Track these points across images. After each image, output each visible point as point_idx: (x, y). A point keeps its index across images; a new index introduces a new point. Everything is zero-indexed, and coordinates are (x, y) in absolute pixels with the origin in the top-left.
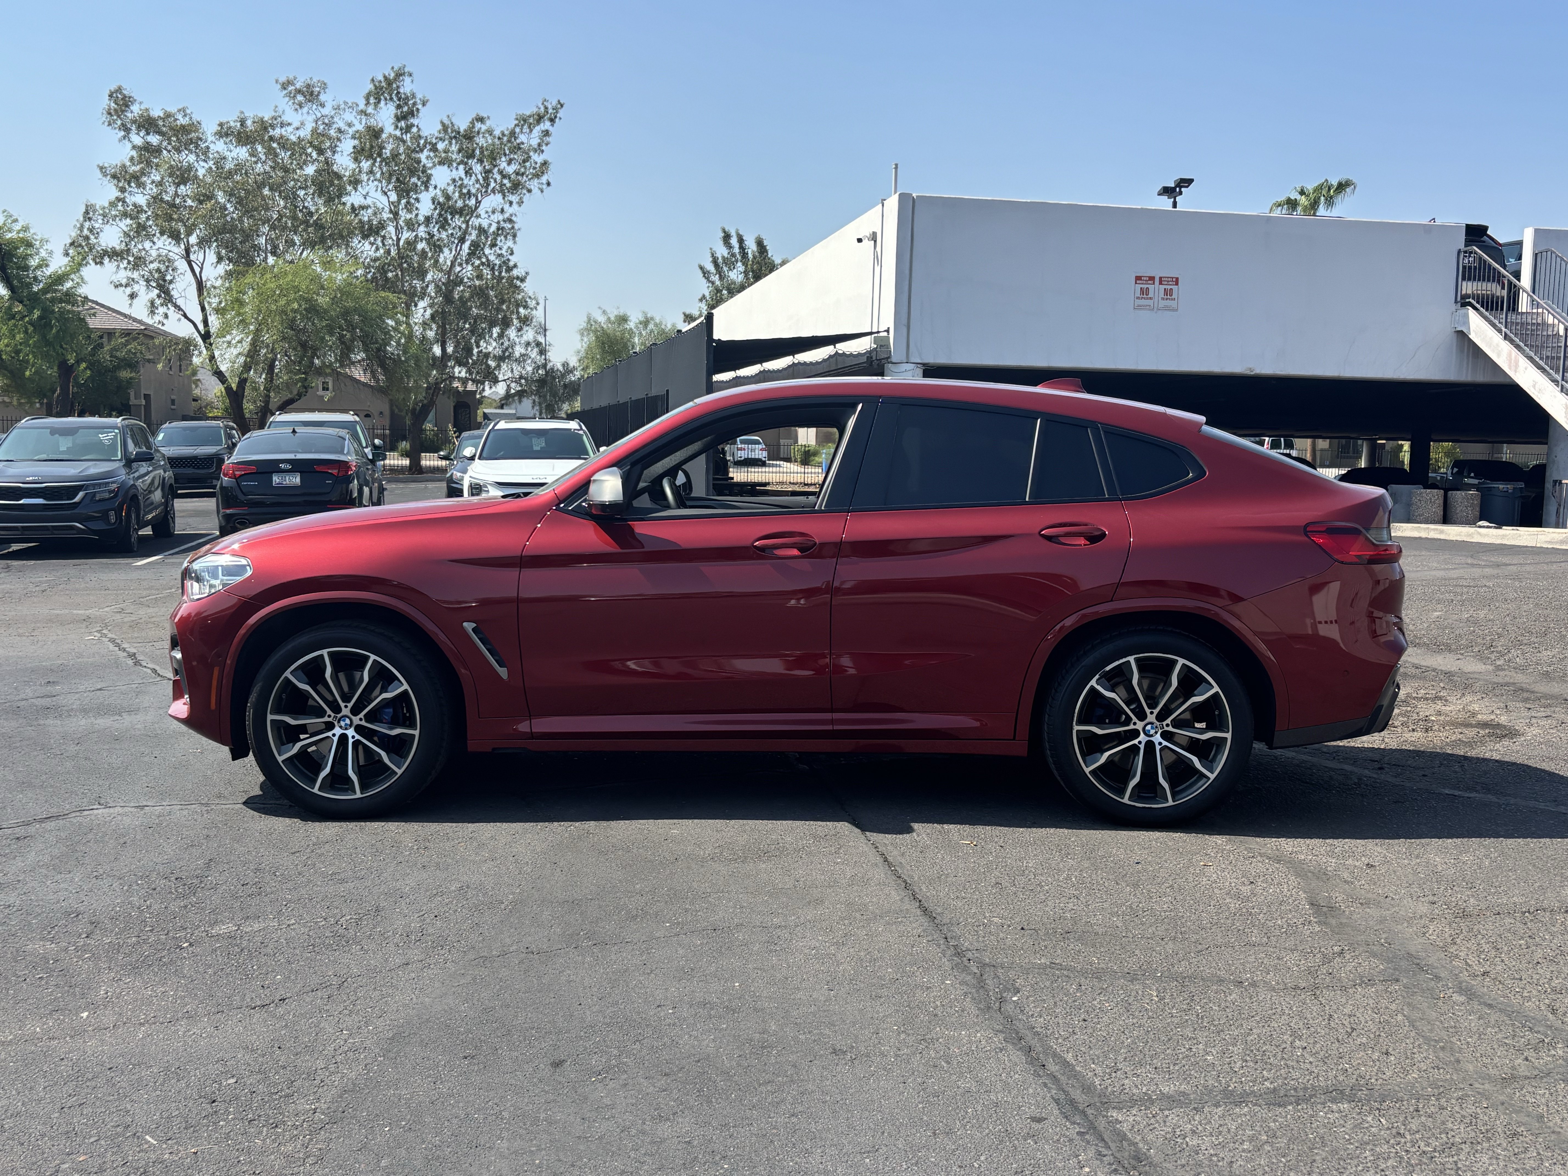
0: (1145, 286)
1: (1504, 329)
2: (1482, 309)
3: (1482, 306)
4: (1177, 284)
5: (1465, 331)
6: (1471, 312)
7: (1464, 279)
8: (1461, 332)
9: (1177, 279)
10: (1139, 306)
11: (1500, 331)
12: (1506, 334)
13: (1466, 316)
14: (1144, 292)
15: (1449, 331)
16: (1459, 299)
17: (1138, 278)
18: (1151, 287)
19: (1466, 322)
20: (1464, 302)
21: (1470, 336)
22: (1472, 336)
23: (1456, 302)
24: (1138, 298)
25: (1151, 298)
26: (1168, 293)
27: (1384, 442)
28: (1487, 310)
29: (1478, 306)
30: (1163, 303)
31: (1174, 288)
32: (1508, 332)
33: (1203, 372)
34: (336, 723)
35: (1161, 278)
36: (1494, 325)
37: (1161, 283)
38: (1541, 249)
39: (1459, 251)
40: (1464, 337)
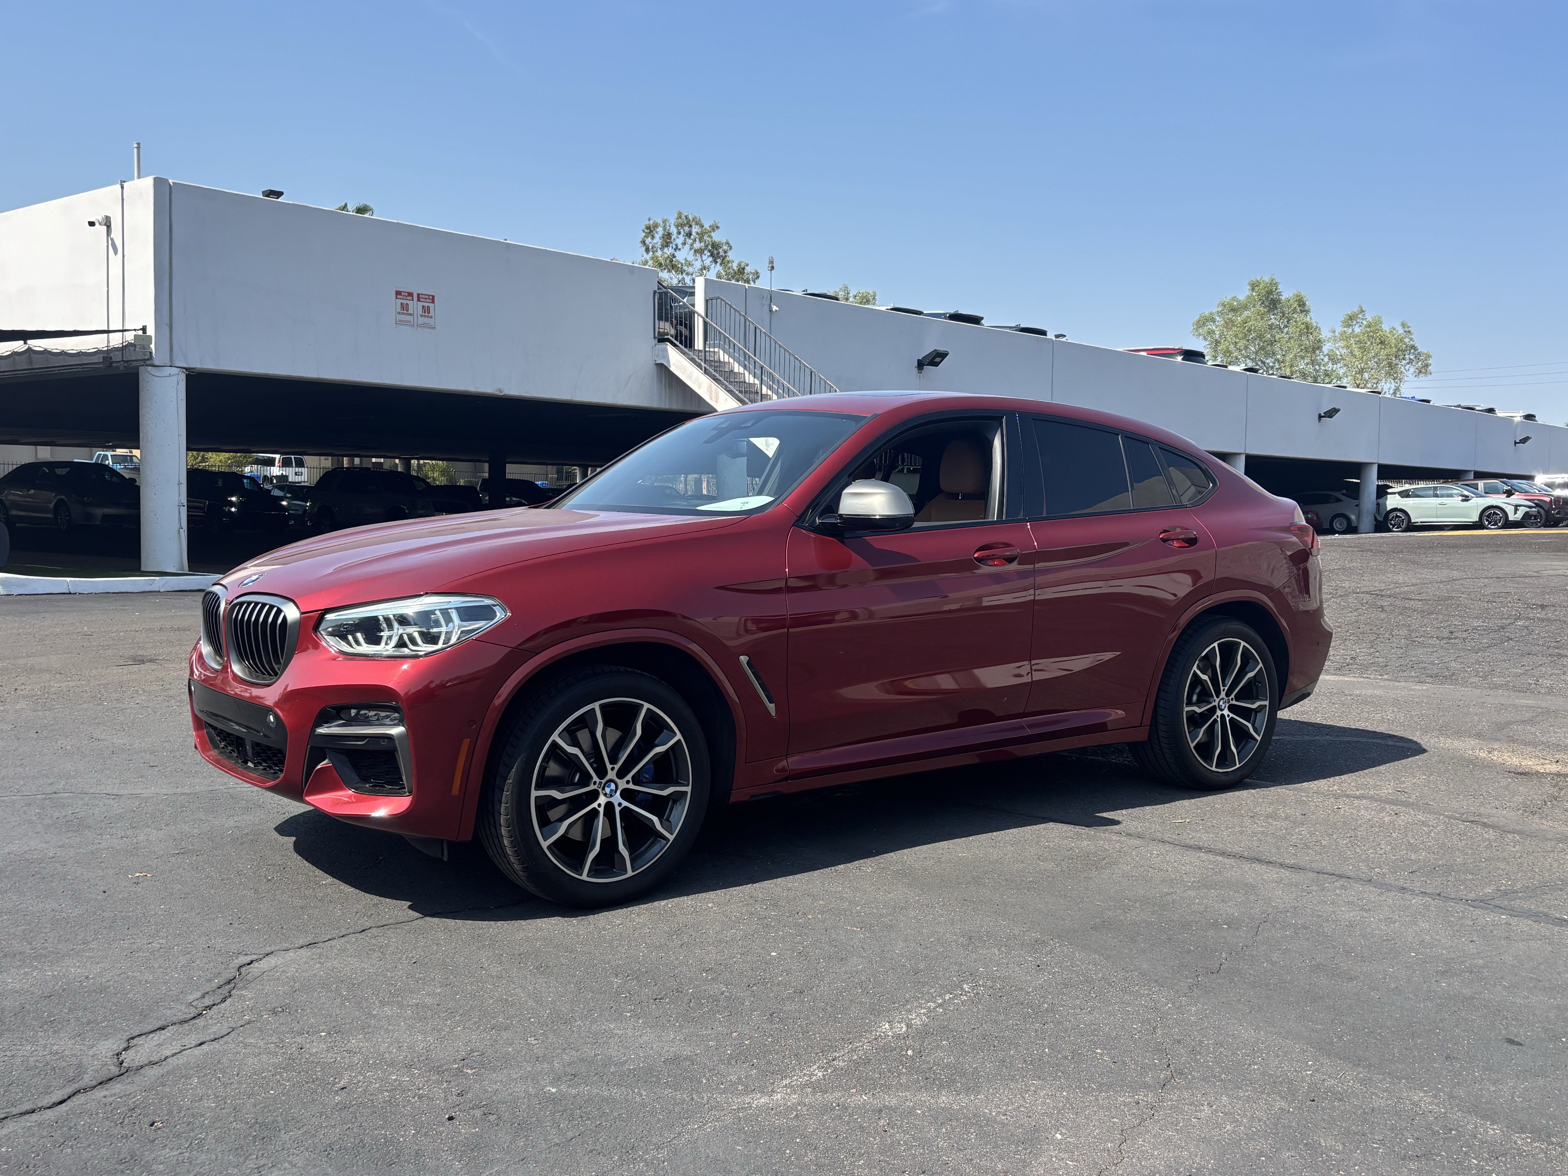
0: (405, 302)
1: (703, 364)
2: (680, 345)
3: (681, 343)
4: (433, 302)
5: (665, 364)
6: (670, 348)
7: (660, 319)
8: (662, 365)
9: (433, 297)
10: (400, 321)
11: (699, 366)
12: (705, 368)
13: (666, 351)
14: (405, 307)
15: (652, 363)
16: (656, 335)
17: (398, 293)
18: (410, 303)
19: (666, 356)
20: (662, 339)
21: (671, 369)
22: (673, 369)
23: (655, 338)
24: (399, 313)
25: (411, 315)
26: (426, 310)
27: (382, 460)
28: (686, 347)
29: (678, 343)
30: (422, 320)
31: (431, 305)
32: (708, 367)
33: (460, 391)
34: (600, 790)
35: (418, 295)
36: (692, 360)
37: (419, 300)
38: (711, 296)
39: (655, 292)
40: (663, 369)
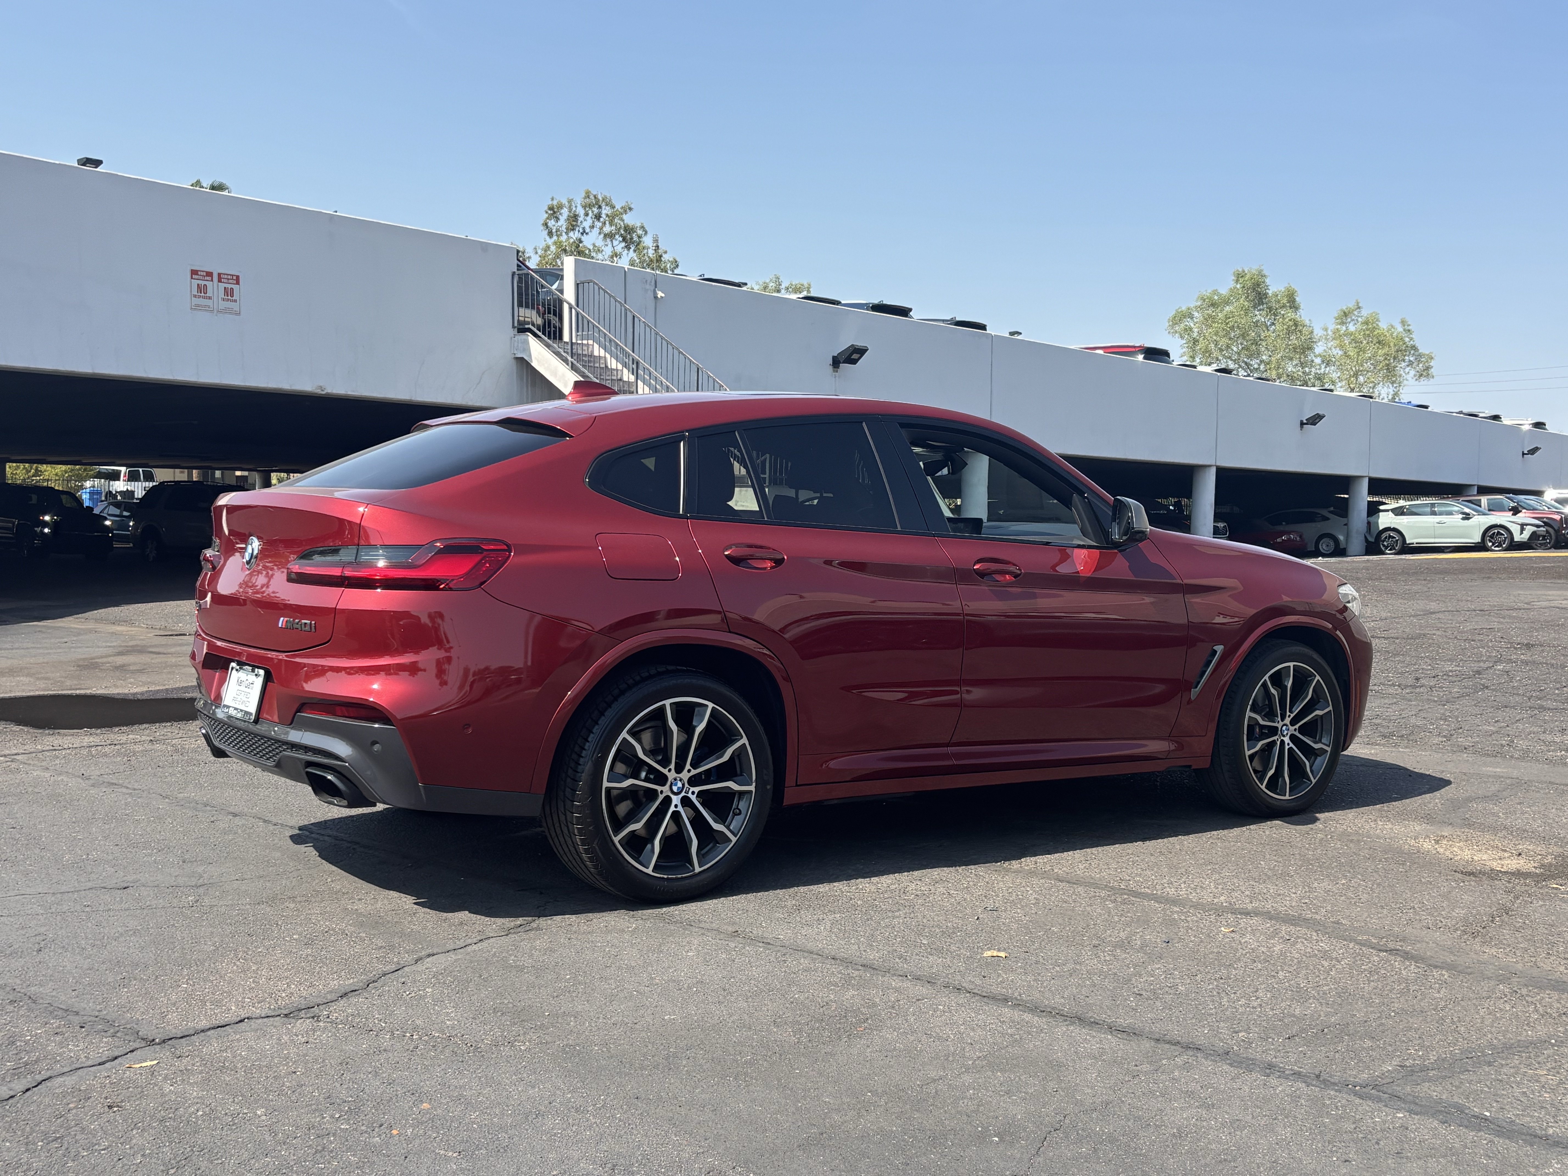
0: (203, 283)
1: (569, 358)
2: (543, 336)
3: (544, 334)
4: (238, 283)
5: (526, 358)
6: (531, 338)
7: (520, 305)
8: (522, 359)
9: (238, 277)
10: (198, 306)
11: (565, 361)
12: (572, 363)
13: (526, 342)
14: (202, 289)
15: (510, 357)
16: (516, 324)
17: (194, 272)
18: (209, 284)
19: (527, 349)
20: (522, 329)
21: (533, 364)
22: (534, 364)
23: (514, 327)
24: (195, 296)
25: (210, 298)
26: (229, 293)
28: (549, 338)
29: (540, 334)
30: (223, 305)
31: (235, 287)
32: (575, 362)
33: (271, 389)
35: (219, 275)
36: (557, 354)
37: (220, 281)
38: (583, 279)
39: (514, 274)
40: (524, 365)
